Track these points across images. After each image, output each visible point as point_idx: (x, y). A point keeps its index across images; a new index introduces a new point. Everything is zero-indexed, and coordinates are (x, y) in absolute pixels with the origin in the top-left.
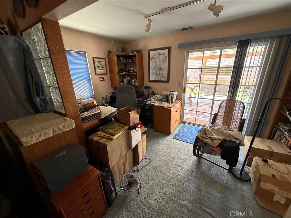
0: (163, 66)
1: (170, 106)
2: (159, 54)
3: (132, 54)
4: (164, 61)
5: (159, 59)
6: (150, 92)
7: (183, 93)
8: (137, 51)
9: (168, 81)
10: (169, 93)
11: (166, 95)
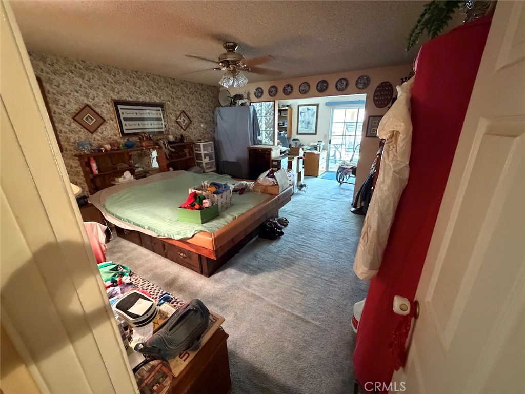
0: (311, 120)
1: (319, 153)
2: (308, 109)
3: (283, 109)
4: (312, 115)
5: (308, 114)
6: (298, 144)
7: (329, 144)
8: (288, 106)
9: (315, 134)
10: (316, 144)
11: (313, 146)
